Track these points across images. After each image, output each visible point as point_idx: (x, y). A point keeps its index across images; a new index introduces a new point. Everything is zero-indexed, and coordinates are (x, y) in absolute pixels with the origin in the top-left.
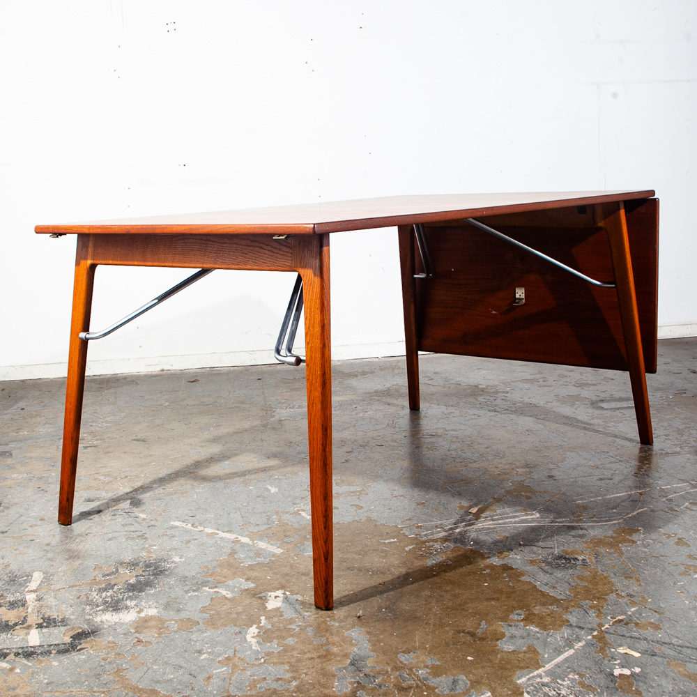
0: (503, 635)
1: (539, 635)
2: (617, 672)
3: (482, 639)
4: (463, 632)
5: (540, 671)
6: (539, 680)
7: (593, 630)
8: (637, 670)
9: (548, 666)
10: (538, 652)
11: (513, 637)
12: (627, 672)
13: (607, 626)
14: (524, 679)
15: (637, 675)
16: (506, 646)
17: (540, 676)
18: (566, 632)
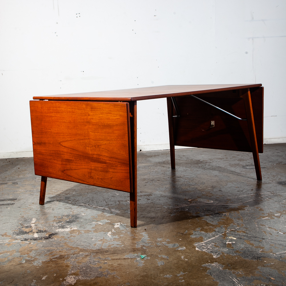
0: (193, 234)
1: (204, 234)
2: (227, 243)
3: (186, 235)
4: (180, 233)
5: (202, 242)
6: (201, 244)
7: (223, 233)
8: (234, 242)
9: (205, 241)
10: (203, 238)
11: (196, 234)
12: (230, 243)
13: (228, 232)
14: (197, 244)
15: (234, 243)
16: (193, 237)
17: (202, 244)
18: (213, 233)
